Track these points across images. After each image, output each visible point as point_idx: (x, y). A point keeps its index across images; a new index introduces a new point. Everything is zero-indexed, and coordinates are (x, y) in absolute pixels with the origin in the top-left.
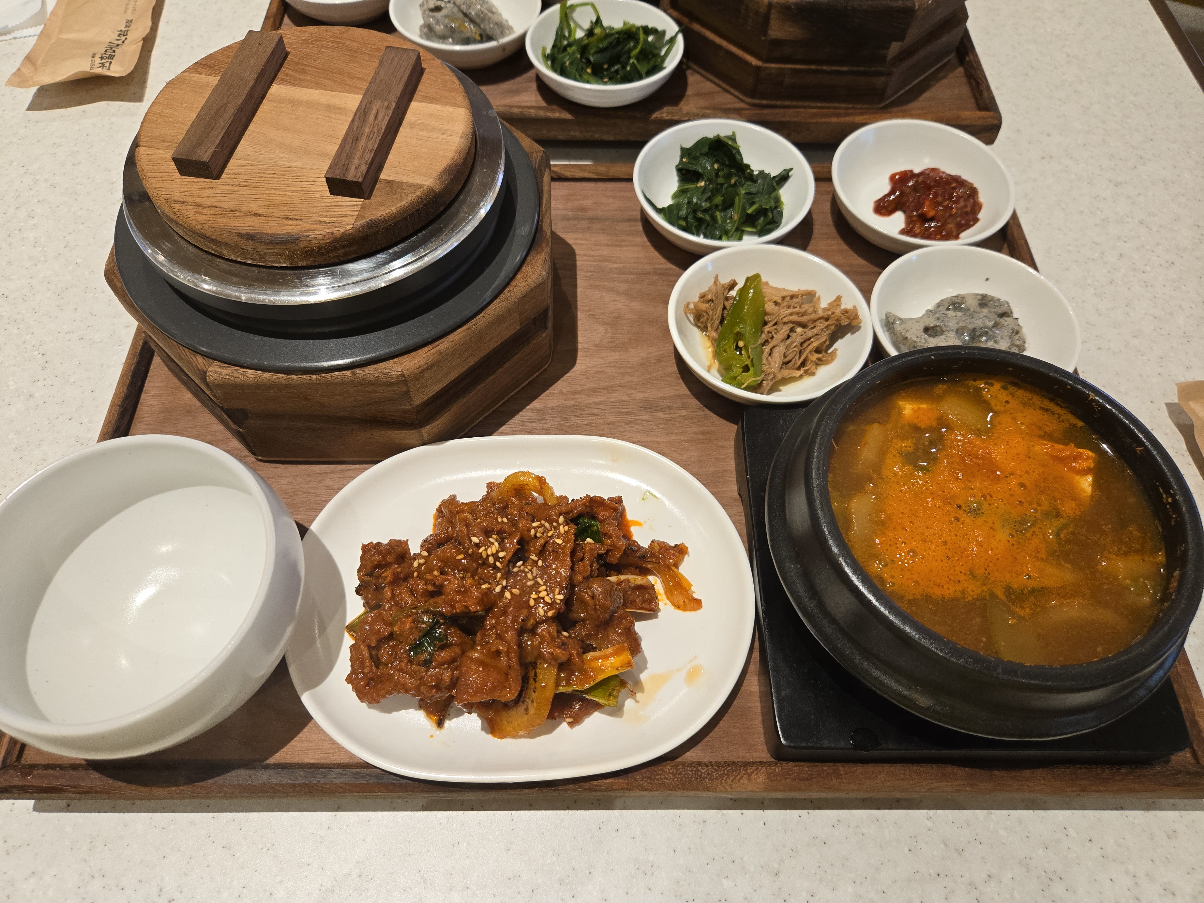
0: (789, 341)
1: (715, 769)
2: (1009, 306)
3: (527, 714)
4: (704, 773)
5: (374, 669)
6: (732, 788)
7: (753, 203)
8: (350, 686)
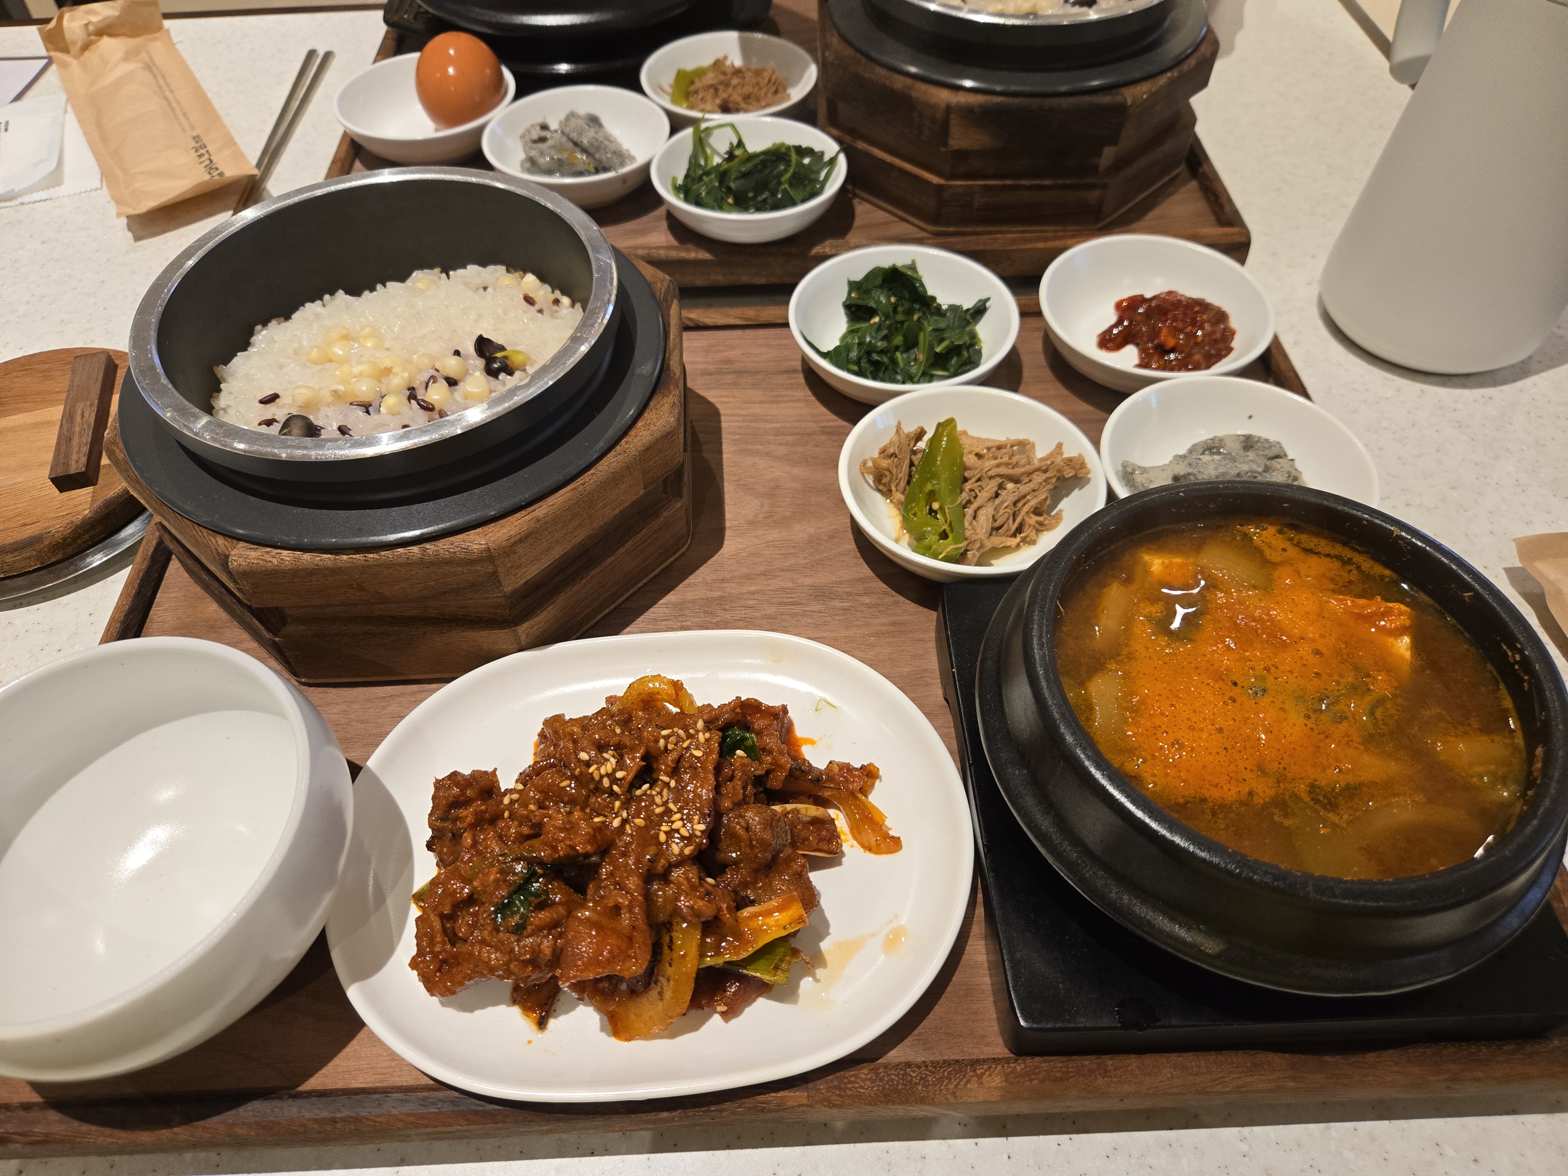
0: (997, 501)
1: (930, 1072)
2: (1281, 447)
3: (661, 1000)
4: (916, 1077)
5: (448, 947)
6: (956, 1097)
7: (942, 340)
8: (415, 973)
